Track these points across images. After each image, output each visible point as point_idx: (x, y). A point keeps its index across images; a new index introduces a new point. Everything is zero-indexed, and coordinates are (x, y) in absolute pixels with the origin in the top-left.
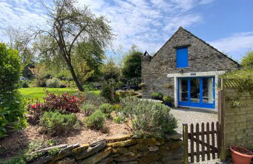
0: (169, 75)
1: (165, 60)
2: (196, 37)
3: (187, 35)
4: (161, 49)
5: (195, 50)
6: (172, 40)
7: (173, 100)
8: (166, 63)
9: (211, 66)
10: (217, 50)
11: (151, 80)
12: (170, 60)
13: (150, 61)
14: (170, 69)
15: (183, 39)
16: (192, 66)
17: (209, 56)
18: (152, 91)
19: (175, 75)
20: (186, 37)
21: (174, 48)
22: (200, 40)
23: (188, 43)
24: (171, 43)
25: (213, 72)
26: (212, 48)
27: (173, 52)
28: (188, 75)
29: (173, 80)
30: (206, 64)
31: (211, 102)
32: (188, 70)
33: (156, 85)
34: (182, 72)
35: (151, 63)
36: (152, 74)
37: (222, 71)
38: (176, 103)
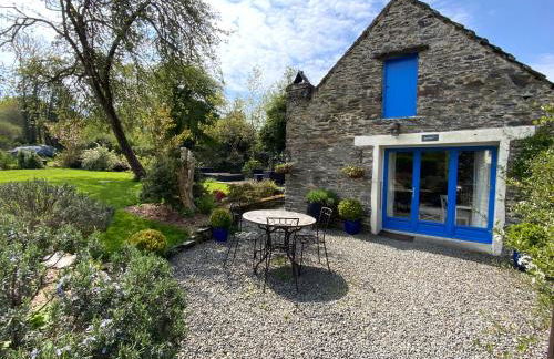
0: (360, 141)
1: (350, 96)
2: (447, 21)
3: (419, 15)
4: (340, 63)
5: (442, 61)
6: (371, 35)
7: (367, 214)
8: (354, 104)
9: (487, 110)
10: (511, 59)
11: (310, 154)
12: (364, 96)
13: (309, 98)
14: (362, 121)
15: (404, 29)
16: (429, 112)
17: (483, 80)
18: (311, 185)
19: (377, 141)
20: (414, 22)
21: (378, 57)
22: (460, 28)
23: (418, 42)
24: (368, 43)
25: (492, 130)
26: (498, 51)
27: (374, 70)
28: (414, 139)
29: (371, 155)
30: (473, 107)
31: (480, 222)
32: (415, 126)
33: (323, 168)
34: (397, 130)
35: (312, 106)
36: (314, 137)
37: (524, 128)
38: (375, 221)
